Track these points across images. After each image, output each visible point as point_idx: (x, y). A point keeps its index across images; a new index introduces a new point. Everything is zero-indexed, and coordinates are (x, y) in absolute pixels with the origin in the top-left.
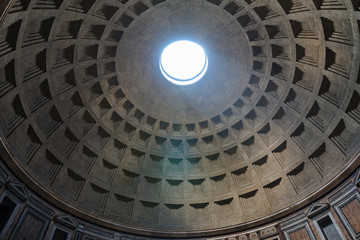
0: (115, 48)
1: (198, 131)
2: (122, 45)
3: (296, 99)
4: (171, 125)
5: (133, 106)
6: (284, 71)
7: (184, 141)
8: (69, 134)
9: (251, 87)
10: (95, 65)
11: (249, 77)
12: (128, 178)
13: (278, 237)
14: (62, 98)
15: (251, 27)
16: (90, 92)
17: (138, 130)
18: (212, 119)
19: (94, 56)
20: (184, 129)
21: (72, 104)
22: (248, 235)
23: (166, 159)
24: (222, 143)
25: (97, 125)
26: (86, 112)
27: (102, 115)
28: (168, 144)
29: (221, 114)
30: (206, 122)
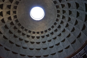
4: (44, 31)
5: (31, 31)
7: (50, 34)
8: (17, 45)
9: (58, 9)
10: (15, 26)
11: (55, 7)
12: (38, 51)
13: (85, 53)
14: (11, 38)
16: (18, 33)
17: (36, 37)
21: (14, 38)
22: (77, 56)
23: (47, 41)
24: (60, 30)
25: (24, 40)
26: (19, 38)
27: (24, 37)
28: (45, 37)
29: (55, 21)
30: (53, 26)
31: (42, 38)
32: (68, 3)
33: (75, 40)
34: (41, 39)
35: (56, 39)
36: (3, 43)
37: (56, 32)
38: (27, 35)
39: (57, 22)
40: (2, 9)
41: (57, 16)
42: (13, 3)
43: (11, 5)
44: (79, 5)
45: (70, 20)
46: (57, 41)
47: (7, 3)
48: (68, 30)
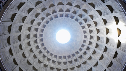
0: (43, 43)
1: (80, 53)
2: (44, 42)
3: (98, 23)
4: (71, 55)
5: (57, 56)
6: (88, 19)
9: (84, 30)
10: (40, 50)
14: (35, 63)
15: (69, 16)
17: (62, 63)
18: (82, 46)
19: (39, 48)
20: (76, 55)
21: (39, 63)
23: (75, 67)
24: (89, 52)
25: (49, 67)
26: (44, 64)
27: (49, 63)
28: (73, 62)
29: (83, 43)
30: (81, 48)
31: (69, 63)
32: (94, 22)
33: (112, 61)
34: (68, 65)
35: (86, 64)
36: (25, 69)
37: (85, 56)
38: (53, 60)
39: (84, 44)
40: (30, 32)
41: (83, 37)
42: (40, 26)
43: (38, 28)
44: (107, 20)
45: (99, 39)
46: (88, 66)
47: (35, 26)
48: (99, 51)
